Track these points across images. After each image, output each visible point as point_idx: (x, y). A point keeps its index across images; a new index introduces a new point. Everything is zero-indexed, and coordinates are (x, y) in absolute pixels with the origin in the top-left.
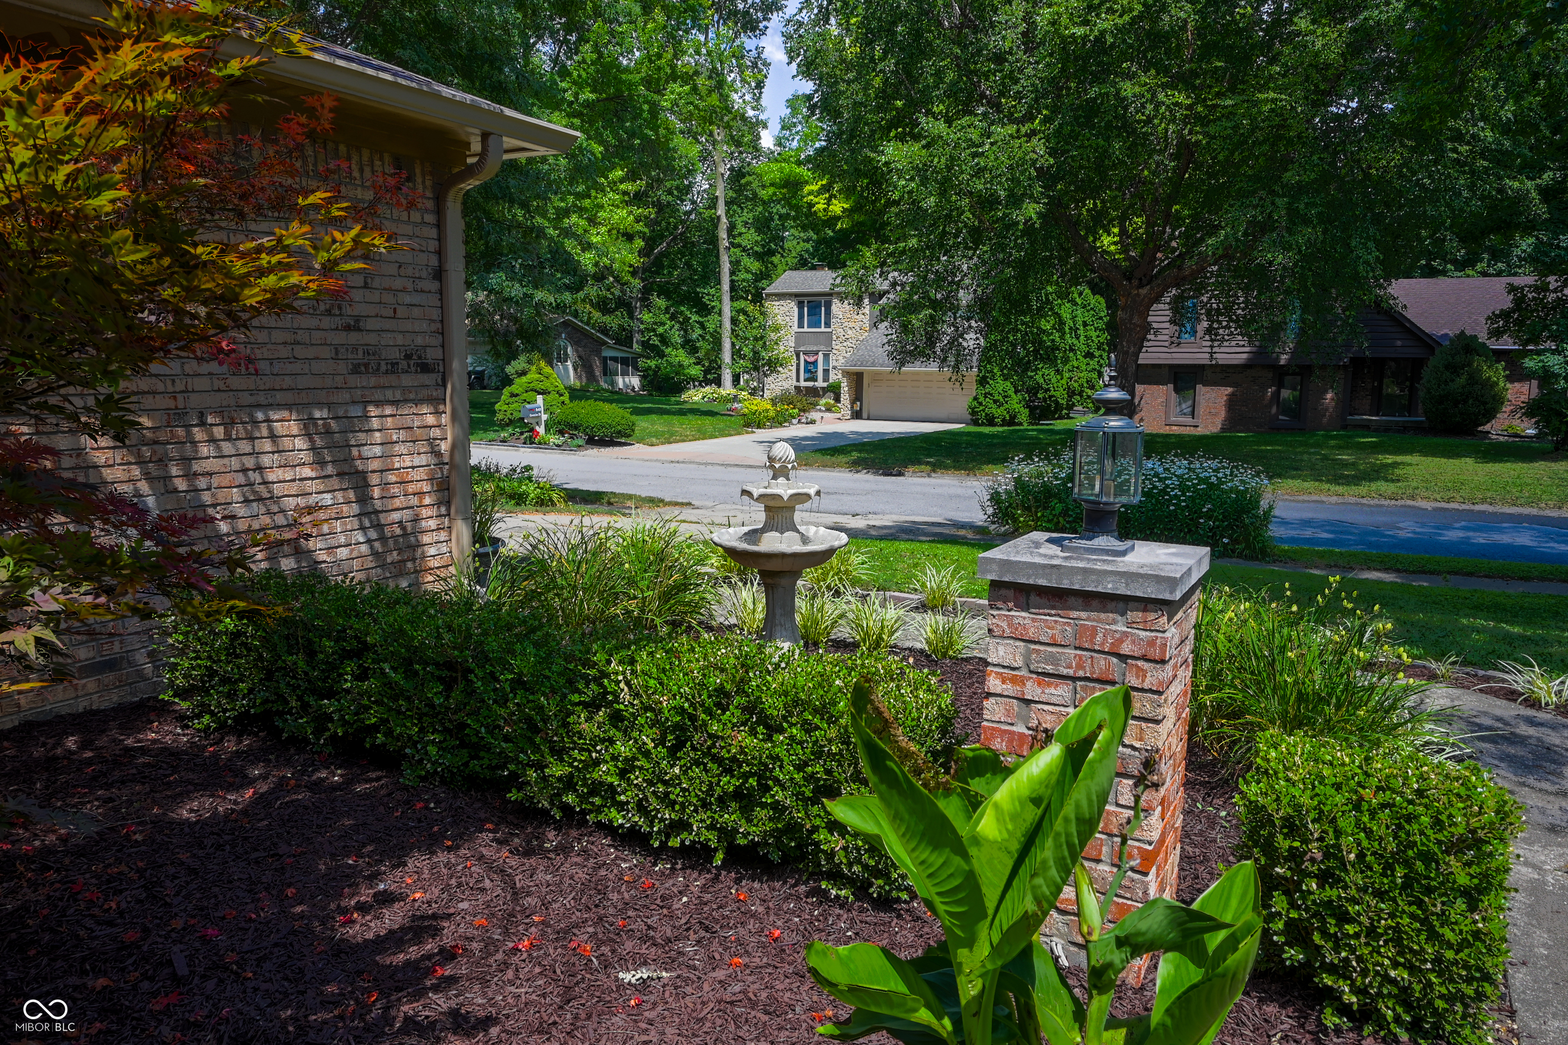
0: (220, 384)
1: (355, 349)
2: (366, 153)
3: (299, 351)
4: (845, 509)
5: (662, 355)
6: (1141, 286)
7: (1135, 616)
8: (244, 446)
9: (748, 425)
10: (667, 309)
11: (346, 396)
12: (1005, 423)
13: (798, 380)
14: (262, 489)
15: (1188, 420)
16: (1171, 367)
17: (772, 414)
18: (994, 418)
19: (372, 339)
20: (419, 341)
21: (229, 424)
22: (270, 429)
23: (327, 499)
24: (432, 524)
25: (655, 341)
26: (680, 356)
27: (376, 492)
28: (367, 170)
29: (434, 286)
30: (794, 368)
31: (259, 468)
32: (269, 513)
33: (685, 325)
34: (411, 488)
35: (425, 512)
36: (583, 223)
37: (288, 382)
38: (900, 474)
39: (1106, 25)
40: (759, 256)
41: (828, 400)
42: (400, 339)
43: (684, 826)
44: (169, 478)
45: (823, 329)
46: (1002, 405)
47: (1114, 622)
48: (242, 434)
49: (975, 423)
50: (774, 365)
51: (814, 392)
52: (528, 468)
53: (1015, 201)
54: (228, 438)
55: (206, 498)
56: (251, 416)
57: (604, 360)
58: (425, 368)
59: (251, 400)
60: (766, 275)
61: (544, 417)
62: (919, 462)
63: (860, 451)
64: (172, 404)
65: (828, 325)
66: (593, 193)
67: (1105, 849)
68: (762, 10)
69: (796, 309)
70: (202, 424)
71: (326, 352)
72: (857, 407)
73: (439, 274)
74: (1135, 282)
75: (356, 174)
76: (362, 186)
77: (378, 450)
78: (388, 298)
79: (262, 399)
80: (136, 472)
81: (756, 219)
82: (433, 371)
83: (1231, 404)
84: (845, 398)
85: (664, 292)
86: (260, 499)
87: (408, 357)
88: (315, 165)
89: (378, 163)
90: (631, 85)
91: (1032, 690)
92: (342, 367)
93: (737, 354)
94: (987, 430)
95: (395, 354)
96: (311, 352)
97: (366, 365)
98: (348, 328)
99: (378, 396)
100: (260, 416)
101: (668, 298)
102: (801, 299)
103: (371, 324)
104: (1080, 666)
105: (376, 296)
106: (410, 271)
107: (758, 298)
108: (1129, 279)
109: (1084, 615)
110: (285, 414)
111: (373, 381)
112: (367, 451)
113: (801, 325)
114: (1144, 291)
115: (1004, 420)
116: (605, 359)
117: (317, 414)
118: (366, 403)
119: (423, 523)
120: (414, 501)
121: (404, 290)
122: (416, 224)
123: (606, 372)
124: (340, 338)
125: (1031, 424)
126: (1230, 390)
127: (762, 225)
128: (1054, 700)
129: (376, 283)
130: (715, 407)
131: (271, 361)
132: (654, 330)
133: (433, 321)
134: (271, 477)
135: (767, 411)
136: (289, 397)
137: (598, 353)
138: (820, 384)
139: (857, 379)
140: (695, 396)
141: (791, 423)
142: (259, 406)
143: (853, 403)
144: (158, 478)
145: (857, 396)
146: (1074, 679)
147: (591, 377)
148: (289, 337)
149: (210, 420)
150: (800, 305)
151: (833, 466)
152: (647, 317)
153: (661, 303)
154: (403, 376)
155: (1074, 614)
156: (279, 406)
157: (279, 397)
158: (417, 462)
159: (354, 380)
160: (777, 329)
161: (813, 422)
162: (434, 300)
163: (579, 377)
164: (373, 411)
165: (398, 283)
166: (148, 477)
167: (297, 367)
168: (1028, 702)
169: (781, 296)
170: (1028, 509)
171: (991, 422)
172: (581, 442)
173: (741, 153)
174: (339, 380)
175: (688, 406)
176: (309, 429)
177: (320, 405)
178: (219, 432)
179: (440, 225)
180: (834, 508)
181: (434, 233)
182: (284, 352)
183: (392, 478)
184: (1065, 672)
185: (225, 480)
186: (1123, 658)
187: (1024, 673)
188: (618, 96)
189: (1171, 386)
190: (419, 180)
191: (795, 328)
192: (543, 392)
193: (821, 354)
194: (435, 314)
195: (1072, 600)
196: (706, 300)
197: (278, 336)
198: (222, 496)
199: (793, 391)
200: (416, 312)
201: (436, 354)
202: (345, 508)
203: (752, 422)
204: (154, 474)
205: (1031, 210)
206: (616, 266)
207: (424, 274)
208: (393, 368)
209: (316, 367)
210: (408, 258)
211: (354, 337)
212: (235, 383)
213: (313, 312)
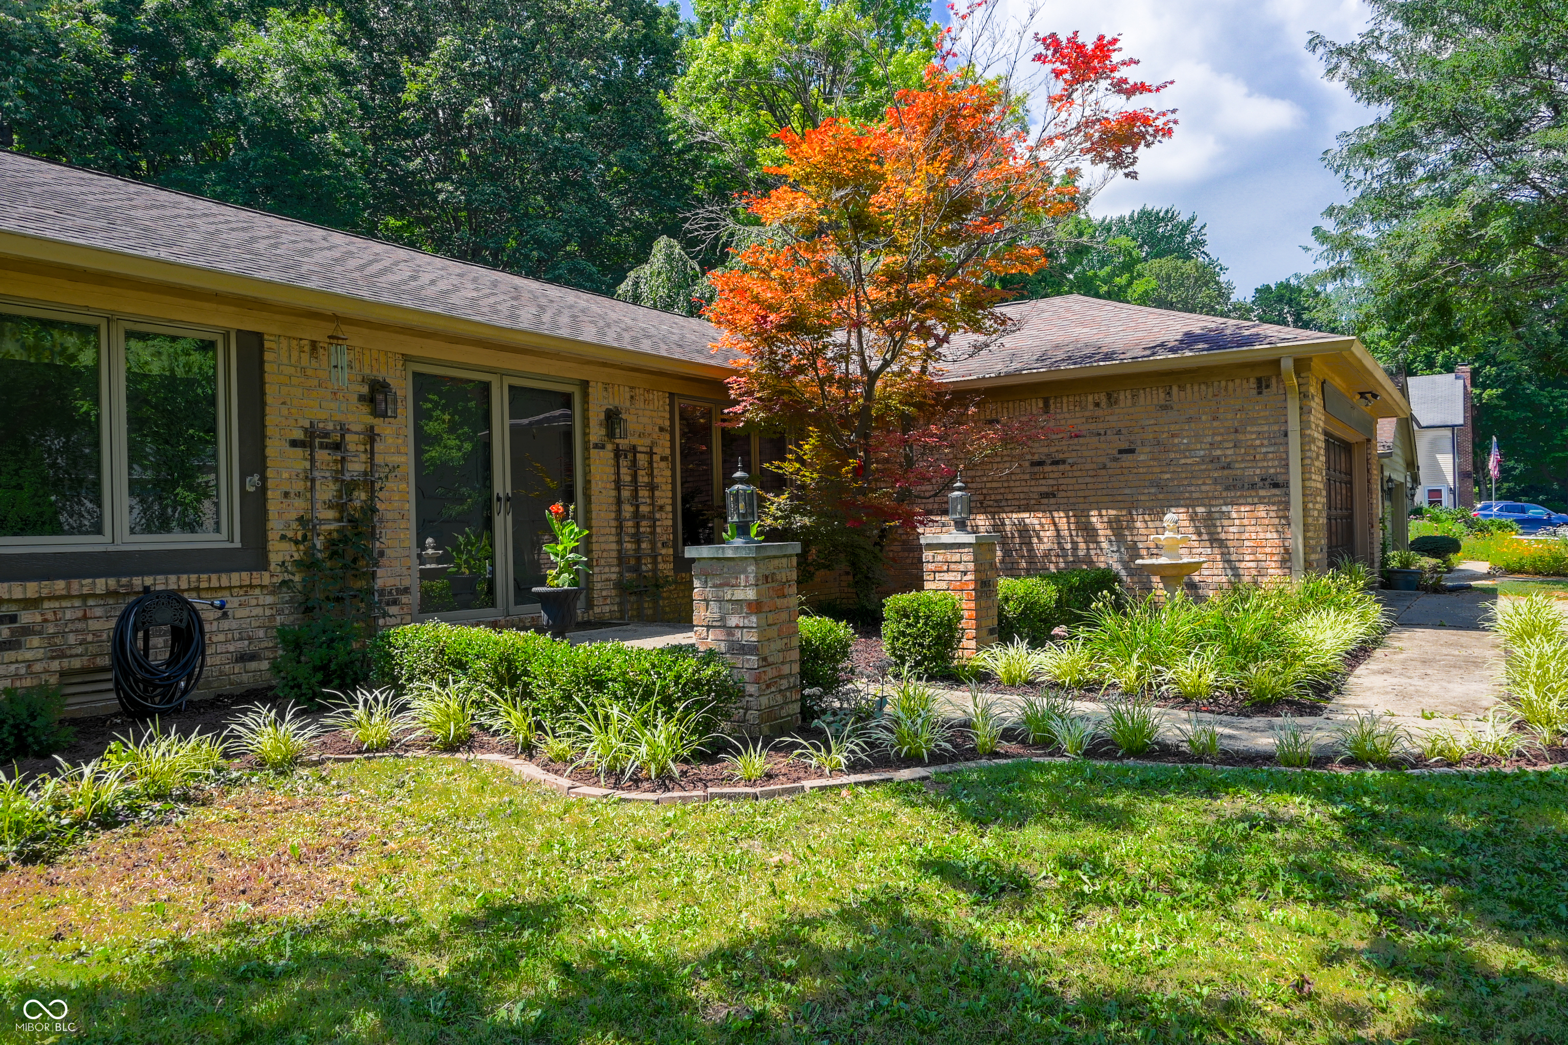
0: (1152, 497)
1: (1227, 478)
2: (1238, 381)
3: (1195, 481)
11: (1215, 502)
19: (1239, 473)
20: (1272, 471)
27: (1234, 551)
28: (1238, 389)
37: (1184, 495)
42: (1258, 472)
44: (1123, 535)
58: (1276, 485)
59: (1167, 503)
64: (1131, 506)
70: (1139, 514)
71: (1209, 481)
75: (1231, 393)
76: (1235, 398)
77: (1240, 529)
78: (1251, 451)
82: (1279, 487)
87: (1264, 480)
89: (1246, 384)
92: (1219, 488)
95: (1255, 479)
96: (1200, 482)
97: (1235, 486)
98: (1223, 468)
99: (1238, 501)
103: (1238, 465)
105: (1242, 451)
106: (1266, 435)
110: (1180, 510)
111: (1240, 493)
112: (1228, 530)
117: (1199, 510)
118: (1233, 504)
124: (1218, 474)
129: (1243, 444)
131: (1179, 487)
136: (1182, 502)
144: (1119, 535)
148: (1189, 475)
149: (1143, 512)
154: (1260, 491)
156: (1177, 507)
157: (1178, 503)
159: (1225, 494)
164: (1236, 508)
165: (1258, 443)
167: (1192, 489)
174: (1216, 494)
176: (1194, 518)
177: (1201, 506)
178: (1147, 518)
181: (1285, 412)
182: (1186, 482)
197: (1183, 475)
200: (1271, 456)
201: (1286, 477)
202: (1215, 557)
204: (1117, 533)
207: (1277, 435)
208: (1253, 486)
209: (1204, 488)
210: (1266, 428)
211: (1226, 472)
212: (1161, 496)
213: (1203, 462)
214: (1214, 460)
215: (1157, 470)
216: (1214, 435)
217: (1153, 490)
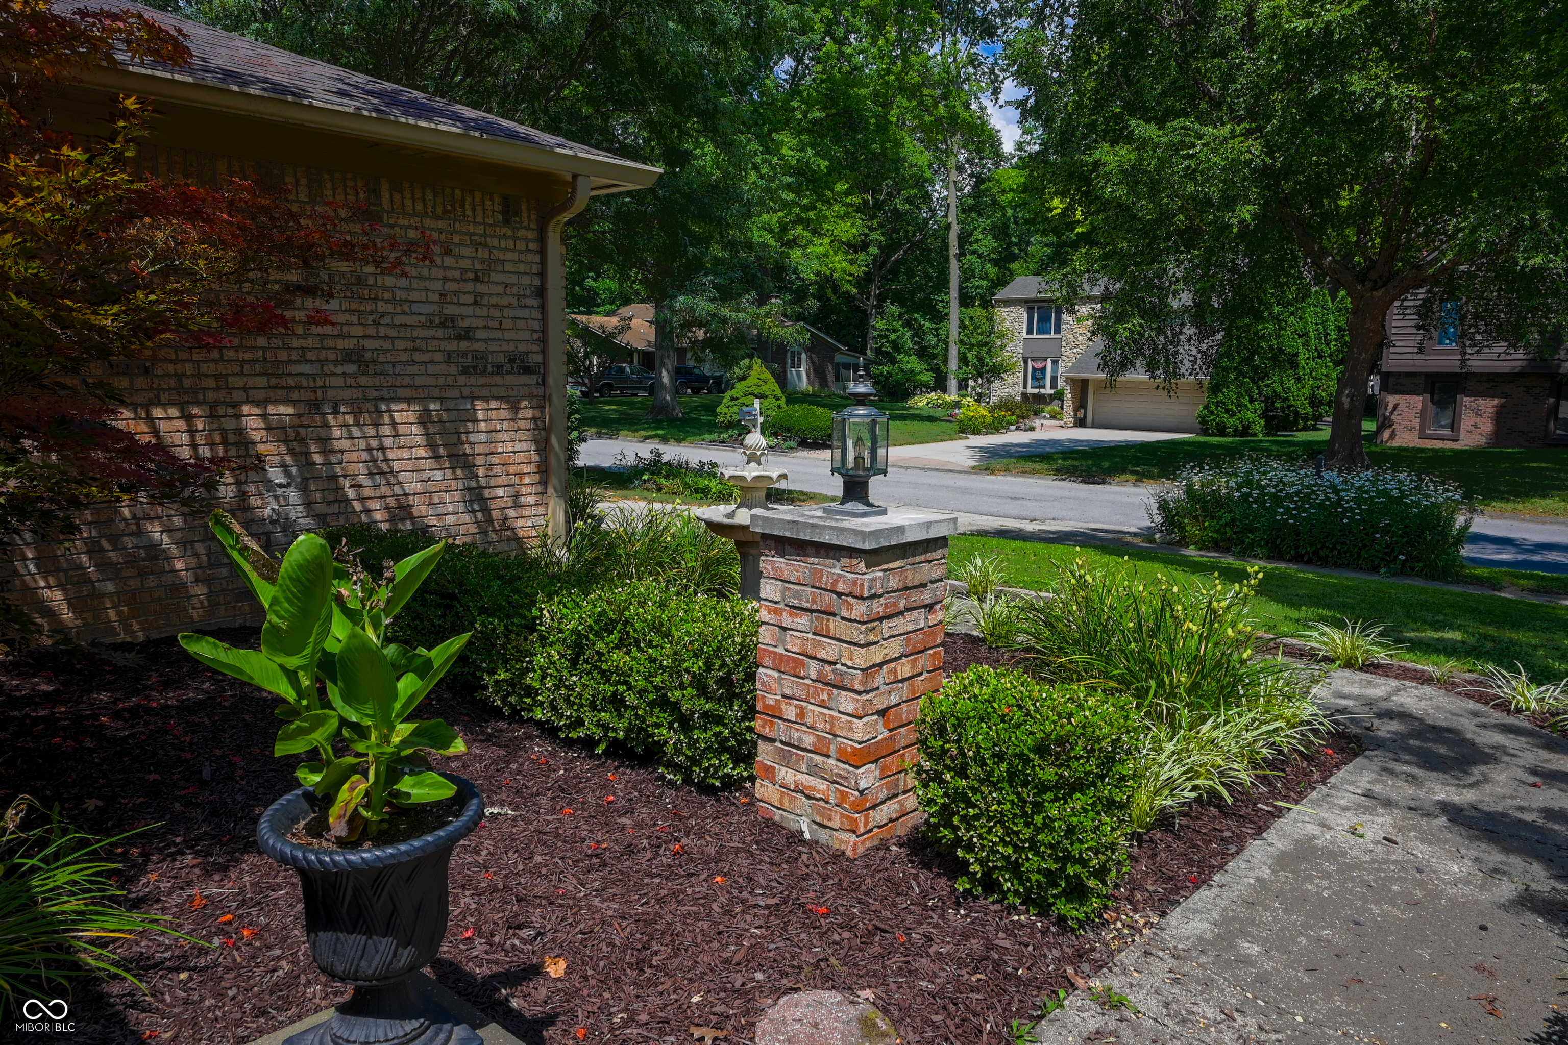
0: (350, 381)
1: (465, 354)
2: (478, 196)
3: (417, 356)
4: (1025, 514)
5: (893, 361)
6: (1374, 288)
7: (845, 561)
8: (370, 431)
9: (962, 431)
10: (900, 316)
11: (455, 393)
12: (1236, 433)
13: (1025, 387)
14: (384, 466)
15: (1447, 432)
16: (1428, 375)
17: (989, 419)
18: (1225, 428)
19: (480, 346)
20: (522, 348)
21: (357, 413)
22: (392, 418)
23: (438, 475)
24: (531, 500)
25: (888, 348)
26: (912, 363)
27: (481, 472)
28: (479, 209)
29: (535, 302)
30: (1021, 375)
31: (382, 448)
32: (389, 484)
33: (918, 333)
34: (512, 469)
35: (524, 490)
36: (807, 234)
37: (407, 380)
38: (1103, 483)
39: (1330, 17)
40: (995, 263)
41: (1055, 407)
42: (505, 347)
43: (580, 722)
44: (308, 454)
45: (1052, 335)
46: (1234, 414)
47: (834, 567)
48: (368, 421)
49: (1205, 433)
50: (997, 371)
51: (1040, 399)
52: (714, 465)
53: (1229, 203)
54: (357, 424)
55: (338, 470)
56: (376, 406)
57: (837, 367)
58: (527, 370)
59: (375, 394)
60: (1001, 282)
61: (761, 420)
62: (1124, 471)
63: (1064, 459)
64: (313, 397)
65: (1058, 330)
66: (819, 205)
67: (832, 747)
68: (1000, 16)
69: (1025, 316)
70: (336, 412)
71: (439, 357)
72: (1081, 414)
73: (541, 292)
74: (1369, 284)
75: (469, 213)
76: (475, 222)
77: (483, 437)
78: (496, 313)
79: (385, 393)
80: (283, 449)
81: (994, 225)
82: (534, 373)
83: (1500, 417)
84: (1068, 404)
85: (898, 299)
86: (382, 473)
87: (512, 361)
88: (434, 207)
89: (488, 202)
90: (861, 99)
91: (786, 621)
92: (453, 369)
93: (963, 360)
94: (1214, 440)
95: (501, 359)
96: (426, 357)
97: (475, 368)
98: (459, 338)
99: (485, 392)
100: (384, 407)
101: (902, 304)
102: (1029, 304)
103: (479, 334)
104: (814, 602)
105: (484, 312)
106: (515, 290)
107: (986, 304)
108: (1363, 282)
109: (816, 560)
110: (404, 406)
111: (482, 380)
112: (473, 438)
113: (1030, 331)
114: (1378, 294)
115: (1236, 430)
116: (838, 364)
117: (432, 407)
118: (473, 398)
119: (523, 499)
120: (515, 480)
121: (510, 306)
122: (521, 252)
123: (838, 378)
124: (452, 346)
125: (1268, 434)
126: (1496, 402)
127: (1000, 232)
128: (800, 628)
129: (485, 301)
130: (939, 413)
131: (394, 364)
132: (887, 337)
133: (536, 331)
134: (391, 455)
135: (984, 417)
136: (408, 393)
137: (831, 359)
138: (1048, 391)
139: (1081, 387)
140: (921, 402)
141: (1008, 430)
142: (382, 399)
143: (1076, 410)
144: (301, 453)
145: (1081, 404)
146: (812, 611)
147: (824, 383)
148: (410, 345)
149: (343, 409)
150: (1030, 311)
151: (1033, 472)
152: (880, 324)
153: (895, 309)
154: (507, 377)
155: (811, 560)
156: (400, 400)
157: (401, 393)
158: (518, 447)
159: (462, 380)
160: (1002, 336)
161: (1032, 429)
162: (536, 314)
163: (810, 382)
164: (479, 404)
165: (504, 301)
166: (291, 452)
167: (414, 369)
168: (785, 629)
169: (1008, 303)
170: (1196, 518)
171: (1222, 432)
172: (792, 444)
173: (981, 159)
174: (450, 380)
175: (912, 412)
176: (424, 420)
177: (434, 399)
178: (350, 419)
179: (542, 252)
180: (1014, 513)
181: (537, 258)
182: (404, 357)
183: (495, 460)
184: (806, 605)
185: (354, 456)
186: (839, 595)
187: (781, 606)
188: (847, 111)
189: (1428, 396)
190: (525, 215)
191: (1024, 334)
192: (761, 396)
193: (1049, 362)
194: (537, 326)
195: (810, 550)
196: (940, 306)
197: (400, 344)
198: (352, 468)
199: (1019, 398)
200: (521, 324)
201: (539, 358)
202: (453, 483)
203: (968, 428)
204: (297, 450)
205: (1246, 212)
206: (835, 276)
207: (528, 292)
208: (498, 370)
209: (431, 369)
210: (513, 279)
211: (464, 345)
212: (363, 380)
213: (430, 325)
214: (447, 322)
215: (357, 331)
216: (445, 279)
217: (351, 368)
